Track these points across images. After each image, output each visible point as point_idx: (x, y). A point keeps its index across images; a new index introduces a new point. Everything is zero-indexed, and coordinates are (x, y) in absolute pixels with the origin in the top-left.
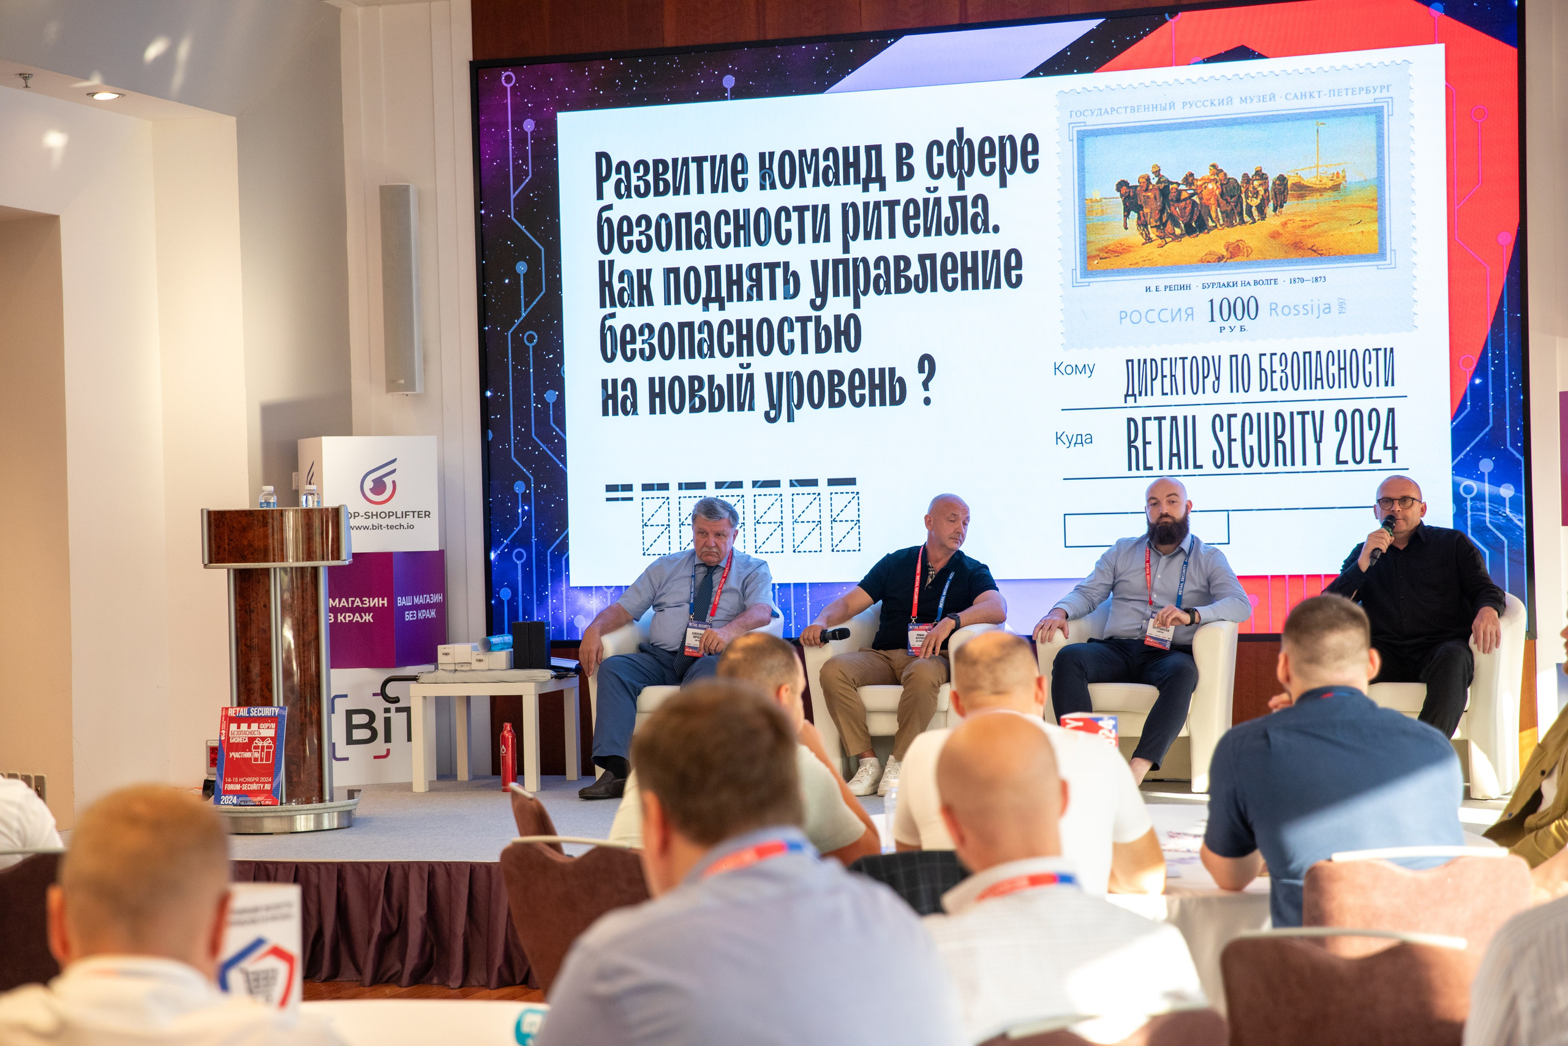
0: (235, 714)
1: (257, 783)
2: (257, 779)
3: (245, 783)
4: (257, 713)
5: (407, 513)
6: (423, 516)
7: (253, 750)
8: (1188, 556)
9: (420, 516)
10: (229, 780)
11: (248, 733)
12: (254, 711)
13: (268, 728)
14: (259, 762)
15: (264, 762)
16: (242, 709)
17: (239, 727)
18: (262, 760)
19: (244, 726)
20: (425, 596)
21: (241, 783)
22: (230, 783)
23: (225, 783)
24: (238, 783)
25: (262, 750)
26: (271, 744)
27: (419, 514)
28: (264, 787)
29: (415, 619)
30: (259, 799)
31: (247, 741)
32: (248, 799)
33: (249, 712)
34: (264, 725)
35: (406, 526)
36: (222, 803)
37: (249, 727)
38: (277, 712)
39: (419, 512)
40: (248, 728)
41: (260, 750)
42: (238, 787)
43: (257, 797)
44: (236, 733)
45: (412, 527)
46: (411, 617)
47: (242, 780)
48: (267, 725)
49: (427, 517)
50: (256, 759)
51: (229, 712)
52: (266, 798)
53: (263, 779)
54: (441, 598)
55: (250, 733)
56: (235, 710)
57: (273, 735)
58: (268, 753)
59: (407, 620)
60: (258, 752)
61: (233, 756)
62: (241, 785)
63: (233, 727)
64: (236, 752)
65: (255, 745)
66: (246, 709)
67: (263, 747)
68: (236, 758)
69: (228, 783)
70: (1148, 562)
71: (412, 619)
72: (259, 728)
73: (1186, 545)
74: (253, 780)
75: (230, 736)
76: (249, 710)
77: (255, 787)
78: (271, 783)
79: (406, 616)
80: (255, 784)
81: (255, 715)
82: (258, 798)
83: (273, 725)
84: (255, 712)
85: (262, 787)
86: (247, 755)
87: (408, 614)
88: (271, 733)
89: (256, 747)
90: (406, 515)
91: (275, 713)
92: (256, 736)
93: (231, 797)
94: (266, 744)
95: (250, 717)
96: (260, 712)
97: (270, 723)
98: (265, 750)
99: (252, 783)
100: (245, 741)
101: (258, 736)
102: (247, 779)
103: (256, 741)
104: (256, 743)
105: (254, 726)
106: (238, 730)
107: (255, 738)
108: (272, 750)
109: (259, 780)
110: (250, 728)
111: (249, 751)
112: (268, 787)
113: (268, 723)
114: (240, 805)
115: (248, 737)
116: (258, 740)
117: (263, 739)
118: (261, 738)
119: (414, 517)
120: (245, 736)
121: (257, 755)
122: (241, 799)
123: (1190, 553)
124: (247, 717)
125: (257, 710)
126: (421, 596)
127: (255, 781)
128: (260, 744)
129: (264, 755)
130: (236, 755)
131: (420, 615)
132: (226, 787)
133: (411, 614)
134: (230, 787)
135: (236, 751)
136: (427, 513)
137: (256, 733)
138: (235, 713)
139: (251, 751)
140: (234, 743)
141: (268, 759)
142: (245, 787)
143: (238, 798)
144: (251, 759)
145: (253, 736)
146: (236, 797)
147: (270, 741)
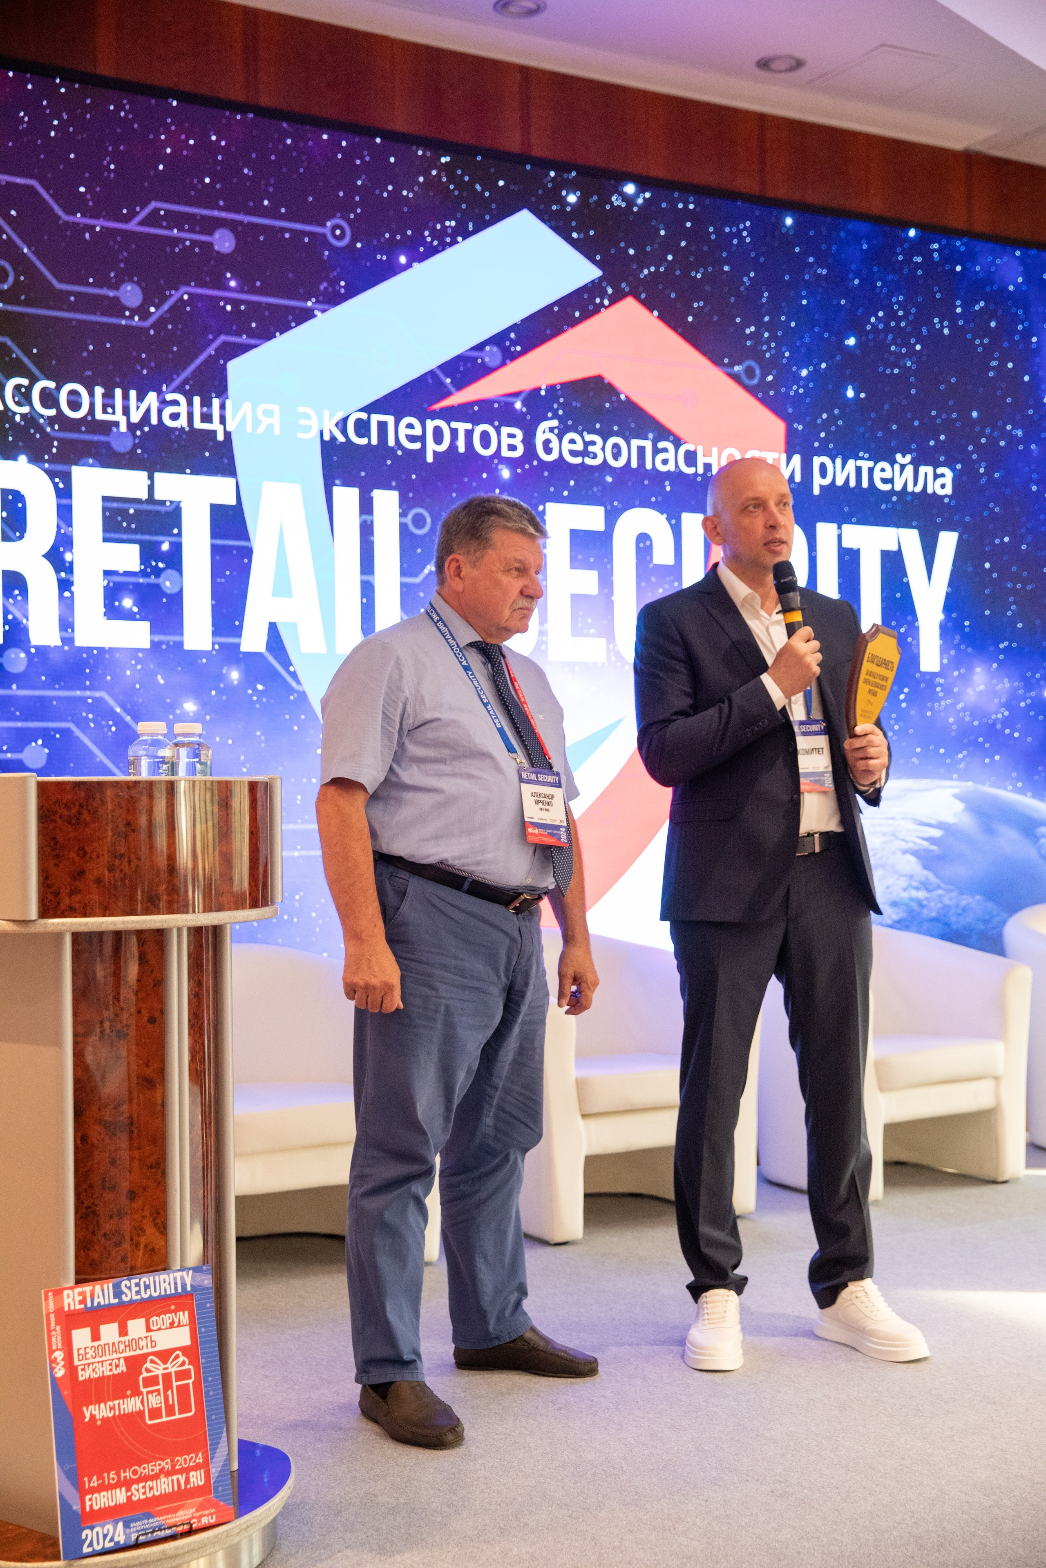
0: (80, 1302)
1: (168, 1474)
2: (166, 1464)
3: (137, 1482)
4: (138, 1293)
7: (144, 1390)
10: (95, 1483)
11: (122, 1347)
12: (129, 1288)
13: (172, 1325)
14: (165, 1419)
15: (177, 1416)
16: (98, 1288)
17: (96, 1336)
18: (170, 1411)
19: (109, 1331)
21: (128, 1484)
22: (102, 1488)
23: (83, 1492)
24: (119, 1485)
25: (168, 1386)
26: (186, 1367)
28: (187, 1481)
30: (183, 1515)
31: (123, 1368)
32: (155, 1522)
33: (118, 1293)
34: (159, 1319)
36: (86, 1550)
37: (123, 1332)
38: (188, 1281)
40: (120, 1335)
41: (161, 1387)
42: (120, 1496)
43: (175, 1510)
44: (91, 1352)
47: (128, 1474)
48: (167, 1318)
50: (155, 1413)
51: (66, 1301)
52: (201, 1507)
53: (181, 1459)
55: (129, 1346)
56: (80, 1294)
57: (187, 1342)
58: (183, 1391)
60: (158, 1391)
61: (93, 1417)
62: (128, 1490)
63: (81, 1337)
64: (98, 1402)
65: (145, 1374)
66: (109, 1286)
67: (167, 1377)
68: (103, 1419)
69: (93, 1491)
72: (149, 1330)
74: (157, 1469)
75: (76, 1363)
76: (117, 1287)
77: (164, 1486)
78: (205, 1466)
80: (163, 1479)
81: (135, 1297)
82: (181, 1513)
83: (184, 1317)
84: (134, 1289)
85: (182, 1481)
86: (131, 1405)
88: (181, 1337)
89: (151, 1381)
91: (184, 1286)
92: (145, 1351)
93: (109, 1527)
94: (172, 1368)
95: (122, 1305)
96: (147, 1287)
97: (175, 1312)
98: (175, 1384)
99: (156, 1477)
100: (119, 1370)
101: (150, 1350)
102: (140, 1470)
103: (148, 1365)
104: (148, 1370)
105: (136, 1326)
106: (96, 1344)
107: (143, 1358)
108: (190, 1381)
109: (173, 1466)
110: (126, 1334)
111: (131, 1396)
112: (197, 1479)
113: (171, 1312)
114: (137, 1545)
115: (127, 1360)
116: (152, 1361)
117: (164, 1356)
118: (158, 1354)
120: (115, 1356)
121: (155, 1401)
122: (137, 1526)
124: (110, 1307)
125: (137, 1285)
127: (162, 1470)
128: (159, 1370)
129: (173, 1397)
130: (100, 1411)
132: (88, 1504)
134: (101, 1500)
135: (100, 1399)
137: (142, 1343)
138: (82, 1302)
139: (137, 1393)
140: (89, 1381)
141: (184, 1408)
142: (138, 1493)
143: (126, 1526)
144: (141, 1413)
145: (138, 1352)
146: (120, 1524)
147: (182, 1358)
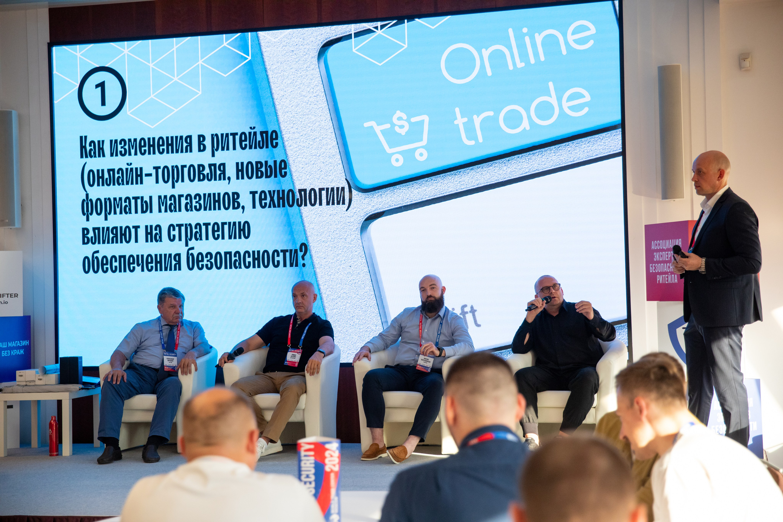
5: (4, 295)
6: (14, 296)
8: (442, 319)
9: (12, 296)
20: (16, 342)
27: (11, 296)
29: (8, 355)
35: (3, 302)
39: (11, 294)
45: (6, 303)
46: (6, 354)
49: (16, 297)
54: (28, 343)
59: (3, 356)
70: (421, 322)
71: (7, 355)
73: (441, 313)
79: (2, 354)
87: (4, 353)
90: (3, 296)
119: (8, 297)
123: (444, 317)
126: (14, 342)
131: (12, 353)
133: (6, 352)
136: (16, 295)
